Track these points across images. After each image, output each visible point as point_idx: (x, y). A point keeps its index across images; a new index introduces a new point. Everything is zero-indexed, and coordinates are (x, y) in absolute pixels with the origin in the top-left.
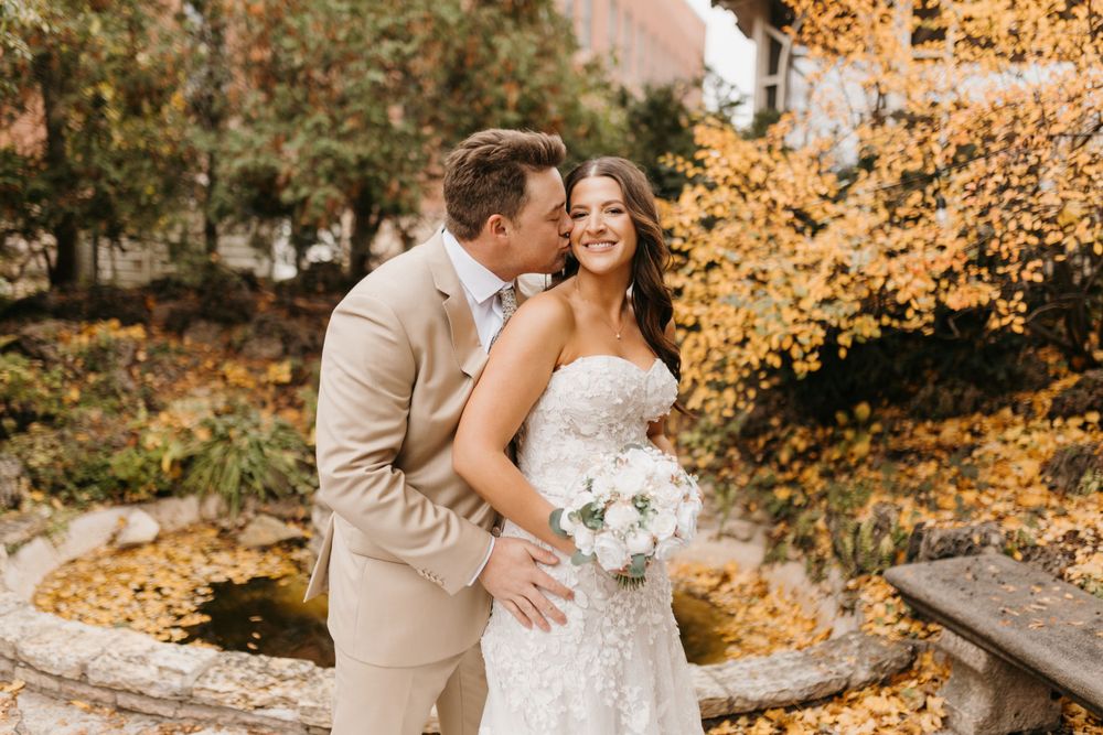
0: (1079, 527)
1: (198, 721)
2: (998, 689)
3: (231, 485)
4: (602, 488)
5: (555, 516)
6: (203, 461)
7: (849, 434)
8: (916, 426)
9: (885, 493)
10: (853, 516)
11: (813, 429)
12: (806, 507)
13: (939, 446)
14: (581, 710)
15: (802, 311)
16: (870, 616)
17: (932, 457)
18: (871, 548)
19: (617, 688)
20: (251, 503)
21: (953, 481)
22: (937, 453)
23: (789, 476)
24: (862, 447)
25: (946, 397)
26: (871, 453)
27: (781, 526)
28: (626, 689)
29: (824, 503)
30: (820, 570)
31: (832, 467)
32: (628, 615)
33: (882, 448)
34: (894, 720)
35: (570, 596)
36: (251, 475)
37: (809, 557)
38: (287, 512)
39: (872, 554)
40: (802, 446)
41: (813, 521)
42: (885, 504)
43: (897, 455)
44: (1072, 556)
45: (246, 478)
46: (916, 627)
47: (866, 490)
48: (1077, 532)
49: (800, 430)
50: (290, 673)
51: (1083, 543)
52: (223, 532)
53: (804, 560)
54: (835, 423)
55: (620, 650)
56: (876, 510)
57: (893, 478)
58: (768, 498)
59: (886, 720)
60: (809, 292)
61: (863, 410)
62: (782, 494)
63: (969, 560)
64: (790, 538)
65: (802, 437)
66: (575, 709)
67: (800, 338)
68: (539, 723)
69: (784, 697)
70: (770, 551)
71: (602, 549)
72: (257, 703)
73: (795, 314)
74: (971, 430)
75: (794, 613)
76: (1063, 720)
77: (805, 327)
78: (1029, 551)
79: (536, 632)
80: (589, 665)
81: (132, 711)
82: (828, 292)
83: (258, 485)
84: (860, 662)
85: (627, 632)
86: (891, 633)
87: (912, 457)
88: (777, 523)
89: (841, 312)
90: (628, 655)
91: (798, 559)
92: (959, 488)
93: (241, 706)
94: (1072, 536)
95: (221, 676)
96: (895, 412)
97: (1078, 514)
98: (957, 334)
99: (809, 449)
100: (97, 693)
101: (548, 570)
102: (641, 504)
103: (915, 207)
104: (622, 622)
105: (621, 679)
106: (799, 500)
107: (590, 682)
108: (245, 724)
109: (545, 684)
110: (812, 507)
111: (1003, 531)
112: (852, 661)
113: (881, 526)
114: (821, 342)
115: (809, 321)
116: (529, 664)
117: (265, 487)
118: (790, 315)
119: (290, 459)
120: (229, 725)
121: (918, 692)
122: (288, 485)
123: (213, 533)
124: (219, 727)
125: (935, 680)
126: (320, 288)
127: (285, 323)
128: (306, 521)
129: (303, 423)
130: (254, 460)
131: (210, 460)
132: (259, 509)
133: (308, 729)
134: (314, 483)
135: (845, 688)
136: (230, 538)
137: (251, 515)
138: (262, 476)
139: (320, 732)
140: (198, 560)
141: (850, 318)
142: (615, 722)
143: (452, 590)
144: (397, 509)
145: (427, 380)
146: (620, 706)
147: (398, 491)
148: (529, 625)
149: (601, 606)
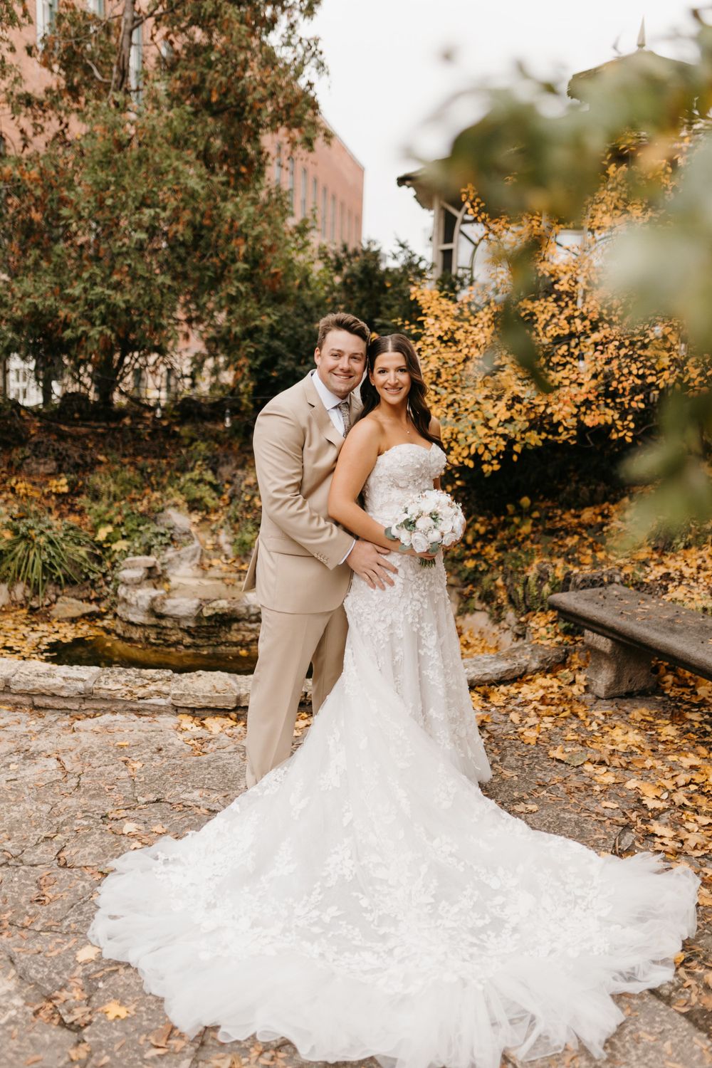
0: (671, 571)
1: (97, 710)
2: (618, 664)
3: (36, 575)
4: (413, 511)
5: (388, 530)
6: (10, 556)
7: (516, 520)
8: (563, 513)
9: (544, 556)
10: (524, 572)
11: (490, 518)
12: (488, 571)
13: (580, 525)
14: (401, 632)
15: (490, 428)
16: (537, 636)
17: (576, 533)
18: (536, 593)
19: (419, 623)
20: (51, 589)
21: (591, 546)
22: (579, 530)
23: (474, 551)
24: (526, 529)
25: (585, 490)
26: (533, 532)
27: (470, 587)
28: (424, 625)
29: (501, 568)
30: (499, 615)
31: (505, 542)
32: (425, 585)
33: (540, 528)
34: (556, 689)
35: (396, 571)
36: (51, 565)
37: (491, 608)
38: (81, 595)
39: (537, 598)
40: (482, 530)
41: (494, 580)
42: (545, 563)
43: (552, 532)
44: (666, 588)
45: (47, 569)
46: (567, 639)
47: (530, 554)
48: (669, 574)
49: (481, 519)
50: (158, 676)
51: (673, 580)
52: (33, 611)
53: (488, 609)
54: (506, 512)
55: (421, 603)
56: (538, 567)
57: (550, 546)
58: (460, 567)
59: (551, 690)
60: (495, 415)
61: (526, 501)
62: (470, 564)
63: (601, 589)
64: (477, 595)
65: (482, 524)
66: (398, 632)
67: (490, 446)
68: (378, 641)
69: (487, 678)
70: (462, 606)
71: (416, 541)
72: (140, 695)
73: (486, 431)
74: (602, 514)
75: (482, 644)
76: (658, 686)
77: (493, 439)
78: (639, 586)
79: (378, 590)
80: (405, 608)
81: (46, 708)
82: (508, 415)
83: (59, 573)
84: (533, 658)
85: (424, 594)
86: (552, 643)
87: (562, 533)
88: (466, 586)
89: (517, 429)
90: (426, 606)
91: (483, 610)
92: (594, 551)
93: (128, 698)
94: (667, 576)
95: (110, 680)
96: (549, 504)
97: (671, 563)
98: (592, 444)
99: (488, 532)
100: (17, 699)
101: (385, 557)
102: (434, 516)
103: (563, 356)
104: (422, 588)
105: (421, 619)
106: (483, 567)
107: (406, 617)
108: (132, 710)
109: (382, 619)
110: (492, 571)
111: (623, 574)
112: (528, 657)
113: (542, 577)
114: (503, 449)
115: (495, 435)
116: (374, 609)
117: (64, 575)
118: (482, 431)
119: (83, 552)
120: (121, 711)
121: (570, 674)
122: (82, 572)
123: (25, 611)
124: (114, 713)
125: (580, 669)
126: (77, 415)
127: (57, 445)
128: (98, 600)
129: (86, 524)
130: (53, 553)
131: (16, 554)
132: (59, 592)
133: (176, 709)
134: (104, 571)
135: (525, 673)
136: (40, 613)
137: (53, 597)
138: (60, 566)
139: (186, 711)
140: (24, 630)
141: (524, 432)
142: (418, 641)
143: (331, 566)
144: (306, 517)
145: (309, 446)
146: (421, 634)
147: (306, 508)
148: (374, 587)
149: (412, 578)
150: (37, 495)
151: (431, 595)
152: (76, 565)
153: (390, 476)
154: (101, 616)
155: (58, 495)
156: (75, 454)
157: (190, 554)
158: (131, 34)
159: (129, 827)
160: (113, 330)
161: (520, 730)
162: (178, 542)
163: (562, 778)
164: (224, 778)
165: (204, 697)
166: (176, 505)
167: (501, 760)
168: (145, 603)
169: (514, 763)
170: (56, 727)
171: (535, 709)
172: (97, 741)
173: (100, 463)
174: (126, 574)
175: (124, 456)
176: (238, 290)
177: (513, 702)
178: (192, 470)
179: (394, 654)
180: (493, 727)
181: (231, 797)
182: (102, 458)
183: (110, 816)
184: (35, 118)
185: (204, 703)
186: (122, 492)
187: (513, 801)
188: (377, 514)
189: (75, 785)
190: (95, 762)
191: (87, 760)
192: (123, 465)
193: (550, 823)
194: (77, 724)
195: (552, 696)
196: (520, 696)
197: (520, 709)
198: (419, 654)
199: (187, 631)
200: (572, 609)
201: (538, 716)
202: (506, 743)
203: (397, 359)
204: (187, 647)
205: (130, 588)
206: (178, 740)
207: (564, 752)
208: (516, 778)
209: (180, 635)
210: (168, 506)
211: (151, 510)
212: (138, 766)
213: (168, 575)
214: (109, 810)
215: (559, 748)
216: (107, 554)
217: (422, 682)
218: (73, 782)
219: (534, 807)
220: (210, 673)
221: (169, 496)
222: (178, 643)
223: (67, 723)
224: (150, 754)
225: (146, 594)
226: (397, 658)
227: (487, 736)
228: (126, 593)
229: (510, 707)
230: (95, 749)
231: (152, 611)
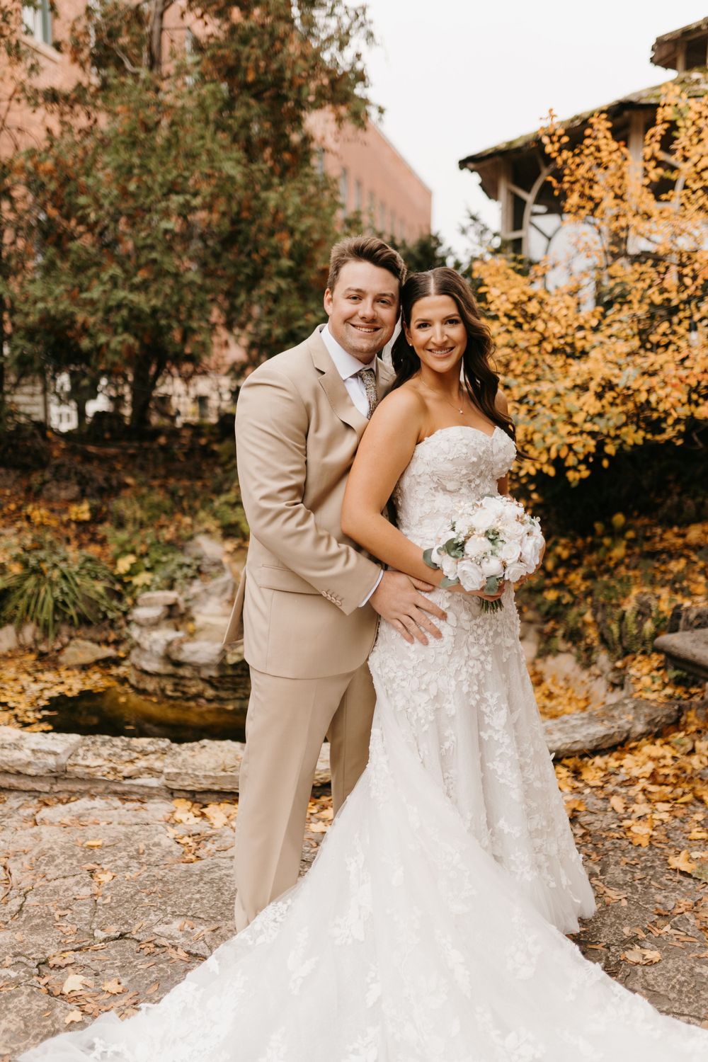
1: (72, 793)
3: (46, 614)
4: (462, 528)
5: (427, 554)
6: (18, 593)
7: (607, 541)
8: (664, 532)
9: (644, 585)
10: (618, 606)
11: (574, 540)
12: (573, 604)
13: (687, 546)
14: (452, 707)
15: (575, 425)
16: (639, 687)
17: (681, 556)
18: (635, 632)
19: (479, 692)
20: (65, 630)
21: (702, 572)
22: (686, 552)
23: (556, 580)
24: (619, 552)
25: (690, 504)
26: (628, 556)
27: (551, 624)
28: (487, 695)
29: (589, 600)
30: (589, 657)
31: (594, 569)
32: (487, 636)
33: (637, 550)
34: (669, 761)
35: (443, 616)
36: (64, 603)
37: (578, 648)
38: (99, 637)
39: (637, 637)
40: (565, 554)
41: (581, 615)
42: (645, 594)
43: (653, 555)
45: (60, 606)
46: (679, 692)
47: (626, 582)
49: (563, 541)
50: (151, 748)
52: (42, 656)
53: (574, 650)
54: (593, 532)
55: (482, 663)
56: (638, 599)
57: (650, 571)
58: (539, 599)
59: (663, 762)
60: (581, 408)
61: (619, 519)
62: (551, 595)
64: (560, 633)
65: (565, 547)
66: (447, 706)
67: (575, 447)
68: (419, 719)
69: (578, 747)
70: (542, 646)
71: (463, 573)
72: (125, 774)
73: (569, 428)
75: (568, 695)
77: (579, 438)
79: (417, 645)
80: (458, 671)
81: (11, 790)
82: (598, 406)
83: (72, 611)
84: (637, 718)
85: (486, 649)
86: (660, 697)
87: (664, 556)
88: (547, 622)
89: (611, 423)
90: (489, 667)
91: (568, 651)
93: (111, 777)
95: (90, 754)
96: (646, 521)
98: (701, 445)
99: (571, 557)
101: (426, 595)
102: (492, 536)
103: (664, 334)
104: (483, 641)
105: (482, 686)
106: (567, 599)
107: (459, 685)
108: (115, 793)
109: (423, 687)
110: (579, 604)
112: (631, 717)
113: (643, 612)
114: (593, 450)
115: (582, 433)
116: (410, 672)
117: (78, 615)
118: (564, 429)
119: (100, 587)
120: (101, 795)
121: (687, 740)
122: (99, 610)
123: (33, 657)
124: (93, 797)
125: (698, 732)
126: (107, 435)
127: (80, 467)
128: (117, 643)
129: (107, 556)
130: (66, 589)
131: (25, 591)
132: (73, 634)
133: (172, 793)
134: (123, 608)
135: (627, 739)
136: (49, 660)
137: (66, 640)
138: (74, 604)
139: (184, 794)
140: (25, 679)
141: (618, 428)
142: (478, 719)
143: (348, 609)
144: (310, 537)
145: (317, 430)
146: (483, 708)
147: (310, 524)
148: (411, 640)
149: (467, 626)
150: (54, 523)
151: (497, 651)
152: (92, 603)
153: (433, 474)
154: (117, 661)
155: (80, 523)
156: (99, 475)
157: (219, 589)
158: (161, 16)
159: (73, 982)
160: (136, 336)
161: (626, 823)
162: (207, 574)
163: (690, 902)
164: (218, 899)
165: (205, 777)
166: (207, 532)
167: (603, 872)
168: (159, 648)
169: (620, 878)
170: (16, 817)
171: (644, 790)
172: (61, 838)
173: (127, 486)
174: (141, 613)
175: (154, 477)
176: (280, 289)
177: (614, 780)
178: (228, 491)
179: (441, 740)
180: (589, 818)
181: (223, 931)
182: (130, 481)
183: (51, 963)
184: (62, 114)
185: (206, 785)
186: (150, 518)
187: (624, 942)
188: (415, 531)
189: (15, 908)
190: (52, 872)
191: (42, 868)
192: (151, 488)
193: (682, 984)
194: (45, 812)
195: (666, 771)
196: (623, 770)
197: (623, 790)
198: (480, 739)
199: (209, 681)
200: (689, 655)
201: (649, 801)
202: (608, 844)
203: (443, 305)
204: (209, 701)
205: (145, 630)
206: (166, 838)
207: (690, 859)
208: (624, 903)
209: (201, 686)
210: (199, 533)
211: (179, 538)
212: (106, 878)
213: (194, 613)
214: (51, 951)
215: (683, 853)
216: (129, 589)
217: (485, 781)
218: (14, 905)
219: (654, 955)
220: (218, 743)
221: (201, 522)
222: (199, 695)
223: (30, 811)
224: (126, 860)
225: (162, 637)
226: (447, 745)
227: (580, 832)
228: (140, 636)
229: (610, 788)
230: (57, 851)
231: (167, 658)
